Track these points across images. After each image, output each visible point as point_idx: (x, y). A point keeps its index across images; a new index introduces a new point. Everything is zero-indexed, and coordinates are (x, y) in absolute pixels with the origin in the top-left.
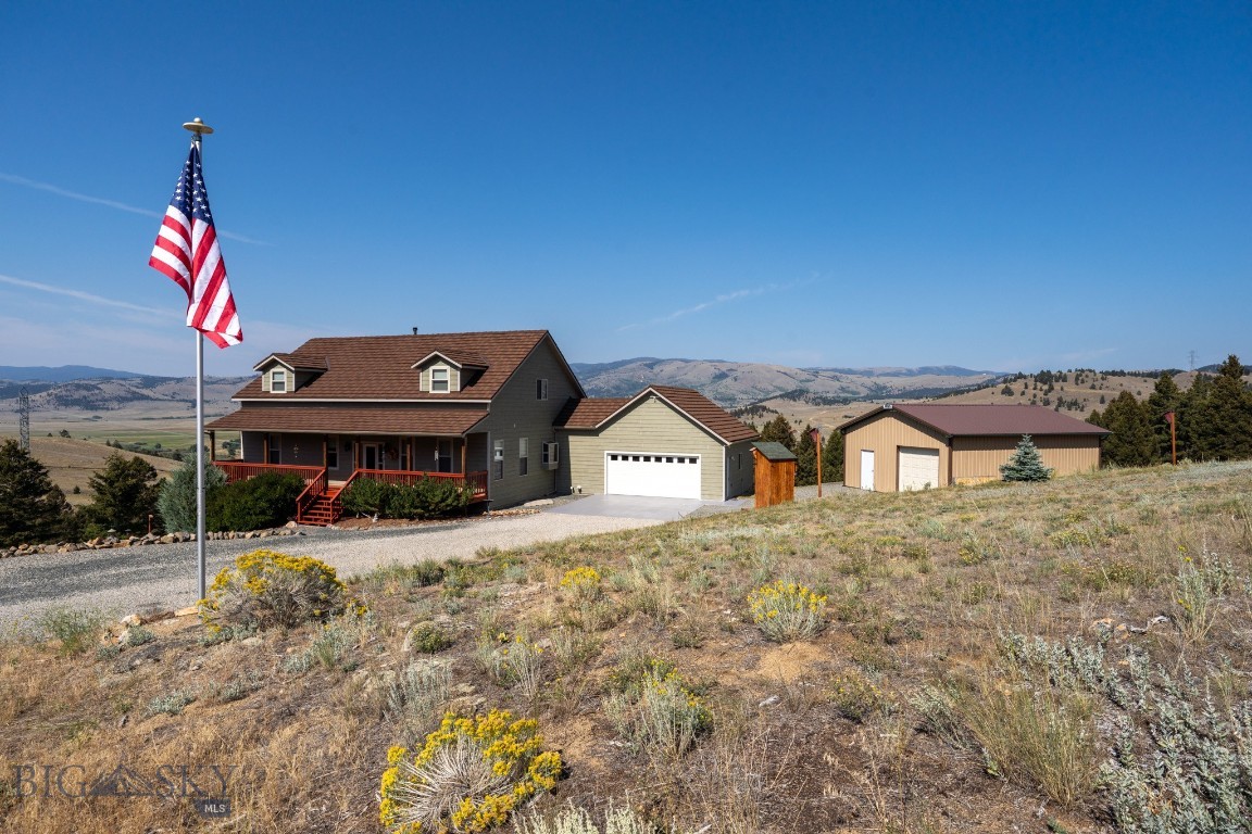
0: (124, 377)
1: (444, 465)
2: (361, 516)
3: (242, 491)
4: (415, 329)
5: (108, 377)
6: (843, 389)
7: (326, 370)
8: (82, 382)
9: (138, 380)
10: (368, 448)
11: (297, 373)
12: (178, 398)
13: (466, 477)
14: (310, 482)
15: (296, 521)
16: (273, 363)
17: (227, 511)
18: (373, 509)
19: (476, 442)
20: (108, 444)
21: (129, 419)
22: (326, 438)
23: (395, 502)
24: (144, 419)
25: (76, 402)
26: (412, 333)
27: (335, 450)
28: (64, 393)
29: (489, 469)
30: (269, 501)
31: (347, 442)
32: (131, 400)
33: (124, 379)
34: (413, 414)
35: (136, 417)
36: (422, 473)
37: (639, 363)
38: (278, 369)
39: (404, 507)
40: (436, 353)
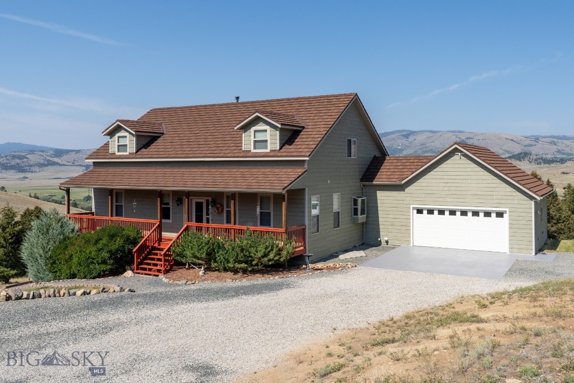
0: (43, 150)
1: (265, 220)
2: (190, 268)
3: (88, 242)
4: (238, 98)
5: (32, 150)
6: (559, 151)
7: (163, 134)
8: (16, 154)
9: (52, 152)
10: (197, 203)
11: (138, 137)
12: (77, 164)
13: (286, 232)
14: (146, 234)
15: (133, 270)
16: (118, 129)
17: (75, 260)
18: (200, 262)
19: (295, 197)
20: (30, 196)
21: (46, 179)
22: (160, 194)
23: (220, 255)
24: (55, 178)
25: (12, 168)
26: (235, 101)
27: (168, 204)
28: (5, 161)
29: (307, 224)
30: (110, 252)
31: (180, 196)
32: (47, 165)
33: (42, 151)
34: (236, 171)
35: (51, 177)
36: (244, 227)
37: (398, 134)
38: (122, 134)
39: (228, 262)
40: (257, 114)
